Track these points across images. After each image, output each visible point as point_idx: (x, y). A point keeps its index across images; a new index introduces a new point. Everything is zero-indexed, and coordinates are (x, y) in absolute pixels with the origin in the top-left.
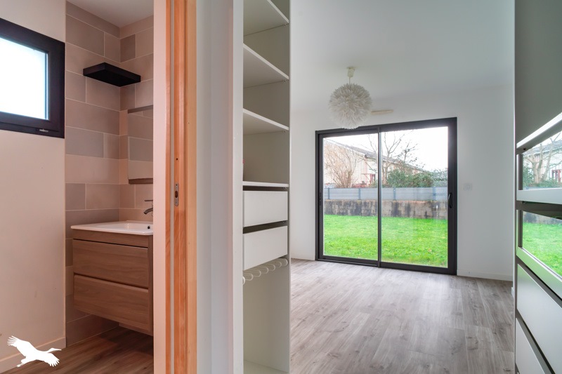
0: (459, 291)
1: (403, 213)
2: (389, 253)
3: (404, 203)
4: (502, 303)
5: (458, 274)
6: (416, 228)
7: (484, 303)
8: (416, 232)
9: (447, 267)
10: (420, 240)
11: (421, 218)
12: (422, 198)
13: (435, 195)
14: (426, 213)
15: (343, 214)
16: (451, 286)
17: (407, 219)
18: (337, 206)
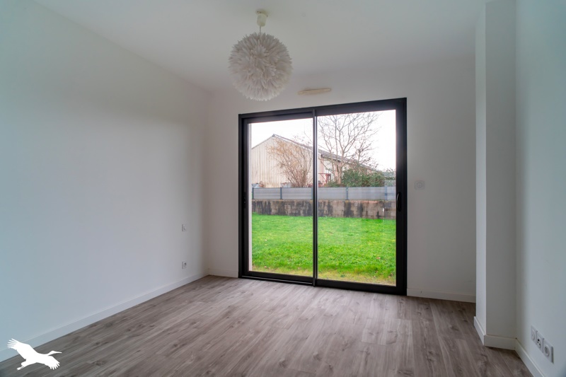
0: (409, 324)
1: (355, 213)
2: (334, 263)
3: (357, 203)
4: (465, 342)
5: (409, 294)
6: (366, 230)
7: (442, 344)
8: (366, 234)
9: (395, 285)
10: (370, 244)
11: (373, 219)
12: (374, 198)
13: (386, 194)
14: (378, 213)
15: (295, 215)
16: (399, 316)
17: (360, 220)
18: (289, 207)
